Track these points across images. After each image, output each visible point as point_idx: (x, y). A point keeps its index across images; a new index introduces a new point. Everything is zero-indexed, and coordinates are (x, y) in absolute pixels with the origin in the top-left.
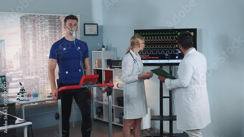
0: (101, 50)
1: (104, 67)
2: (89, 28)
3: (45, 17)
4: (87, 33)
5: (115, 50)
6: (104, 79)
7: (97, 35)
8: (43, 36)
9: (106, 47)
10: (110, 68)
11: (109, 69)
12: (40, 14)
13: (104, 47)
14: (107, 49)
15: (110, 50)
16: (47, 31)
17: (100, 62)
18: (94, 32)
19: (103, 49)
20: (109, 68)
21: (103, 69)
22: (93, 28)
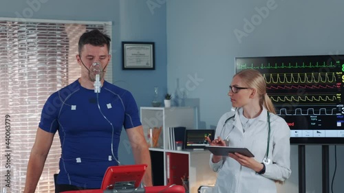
0: (161, 104)
1: (169, 147)
2: (135, 51)
3: (31, 27)
4: (128, 64)
5: (196, 104)
6: (167, 174)
7: (154, 68)
8: (25, 71)
9: (173, 96)
10: (183, 149)
11: (179, 151)
12: (16, 20)
13: (168, 97)
14: (176, 104)
15: (183, 105)
16: (34, 59)
17: (158, 133)
18: (147, 61)
19: (167, 102)
20: (179, 148)
21: (165, 150)
22: (142, 51)
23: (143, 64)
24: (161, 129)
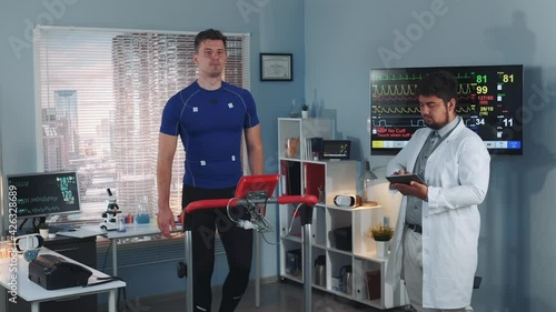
0: (299, 115)
1: (305, 157)
2: (273, 63)
3: (171, 39)
4: (266, 76)
5: (333, 115)
6: (304, 184)
7: (291, 80)
8: (165, 82)
9: (310, 107)
10: (320, 160)
11: (316, 161)
12: (156, 32)
13: (305, 108)
14: (313, 115)
15: (320, 116)
16: (174, 71)
17: (296, 141)
18: (284, 73)
19: (304, 113)
20: (316, 158)
21: (302, 161)
22: (280, 63)
23: (281, 76)
24: (298, 140)
